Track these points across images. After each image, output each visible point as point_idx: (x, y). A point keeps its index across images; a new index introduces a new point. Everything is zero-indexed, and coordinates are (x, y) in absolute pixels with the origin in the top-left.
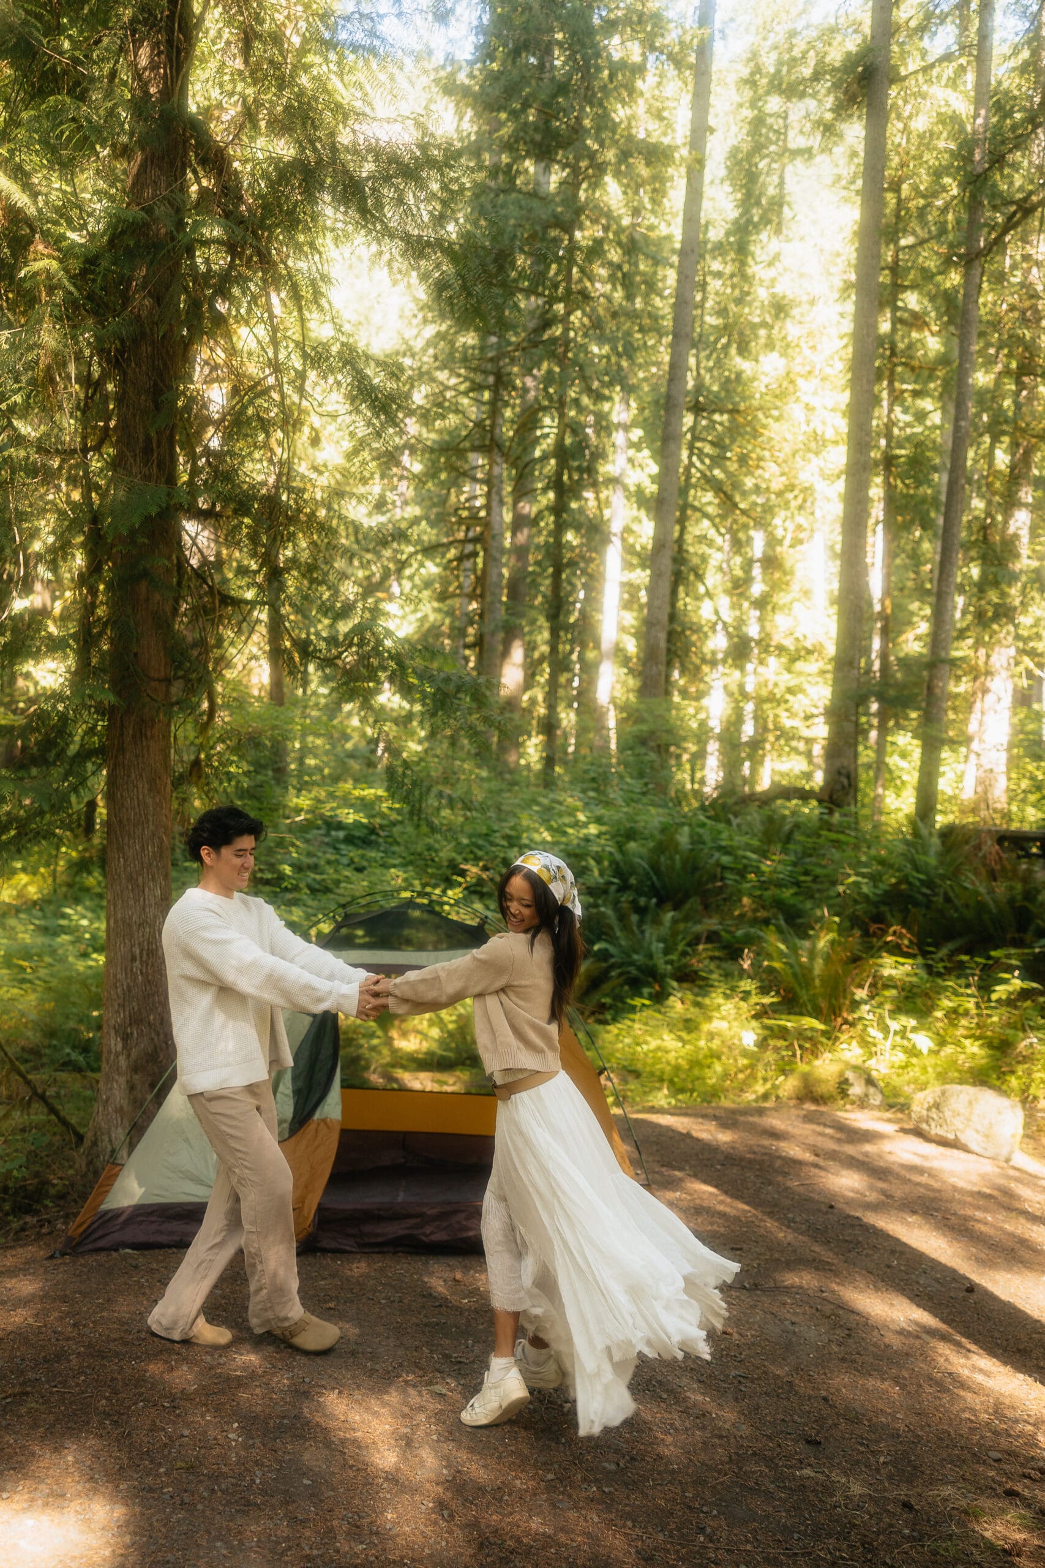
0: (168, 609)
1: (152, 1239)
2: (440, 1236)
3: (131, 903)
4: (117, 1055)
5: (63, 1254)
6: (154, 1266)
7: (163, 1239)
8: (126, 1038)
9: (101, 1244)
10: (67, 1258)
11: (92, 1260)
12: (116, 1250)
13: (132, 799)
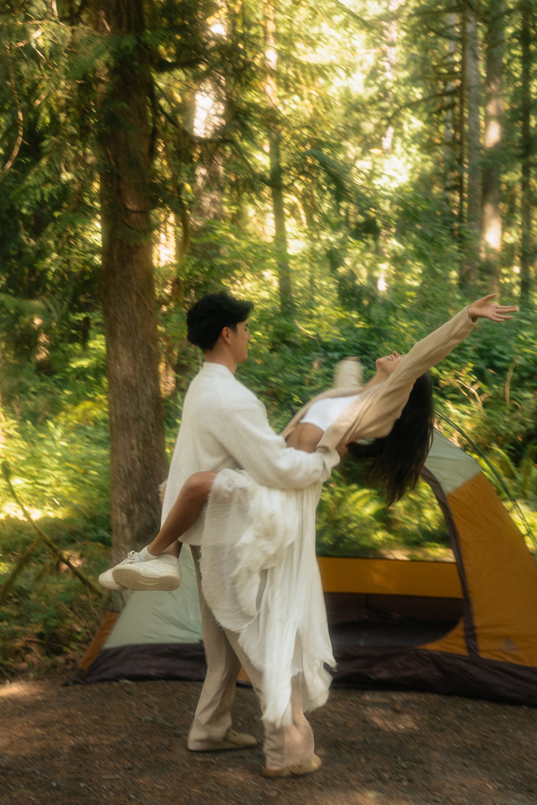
0: (145, 149)
1: (143, 672)
2: (384, 674)
3: (128, 401)
4: (123, 527)
5: (75, 683)
6: (145, 693)
7: (153, 672)
8: (129, 513)
9: (104, 675)
10: (78, 686)
11: (96, 688)
12: (116, 681)
13: (123, 314)
